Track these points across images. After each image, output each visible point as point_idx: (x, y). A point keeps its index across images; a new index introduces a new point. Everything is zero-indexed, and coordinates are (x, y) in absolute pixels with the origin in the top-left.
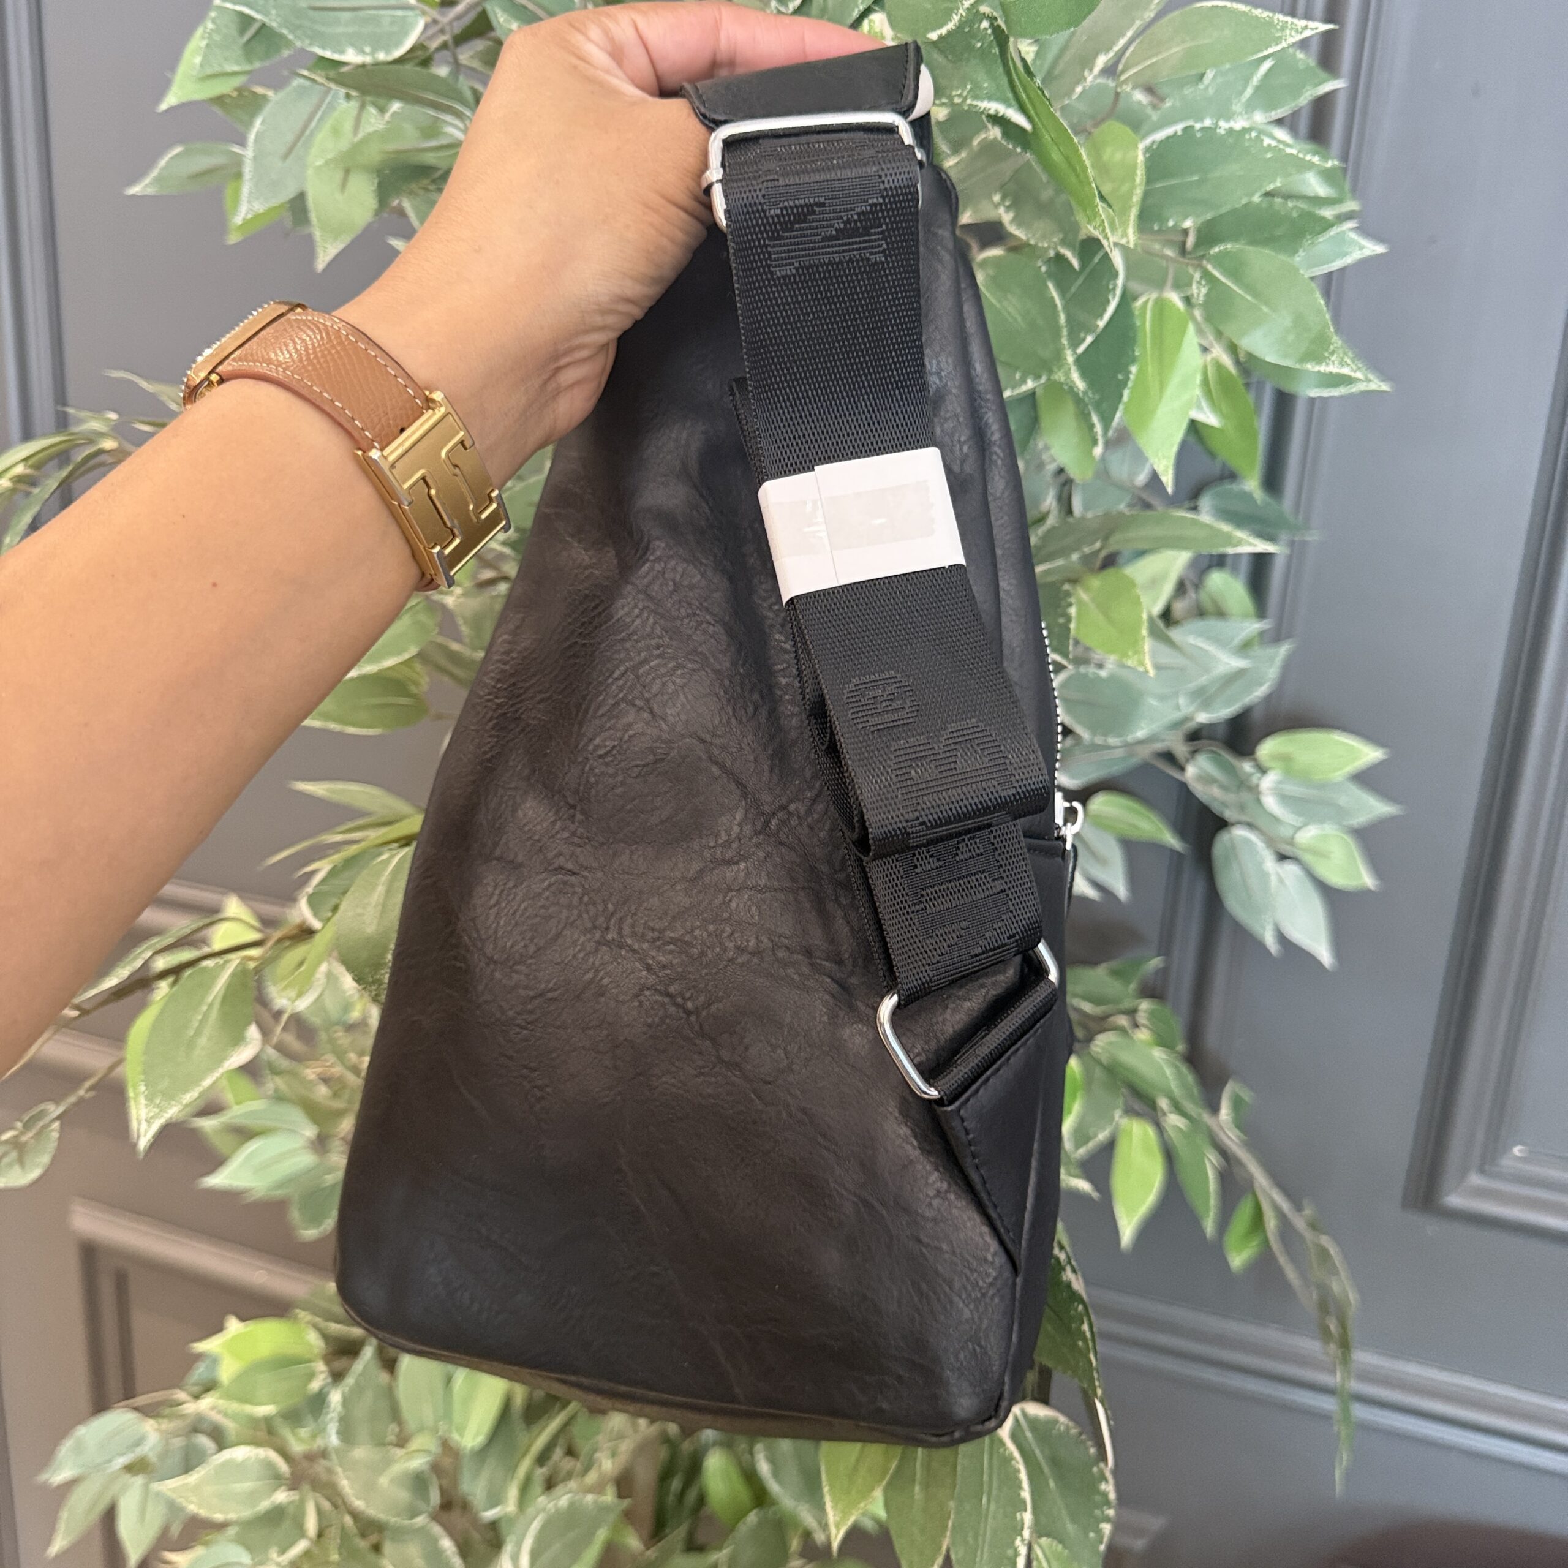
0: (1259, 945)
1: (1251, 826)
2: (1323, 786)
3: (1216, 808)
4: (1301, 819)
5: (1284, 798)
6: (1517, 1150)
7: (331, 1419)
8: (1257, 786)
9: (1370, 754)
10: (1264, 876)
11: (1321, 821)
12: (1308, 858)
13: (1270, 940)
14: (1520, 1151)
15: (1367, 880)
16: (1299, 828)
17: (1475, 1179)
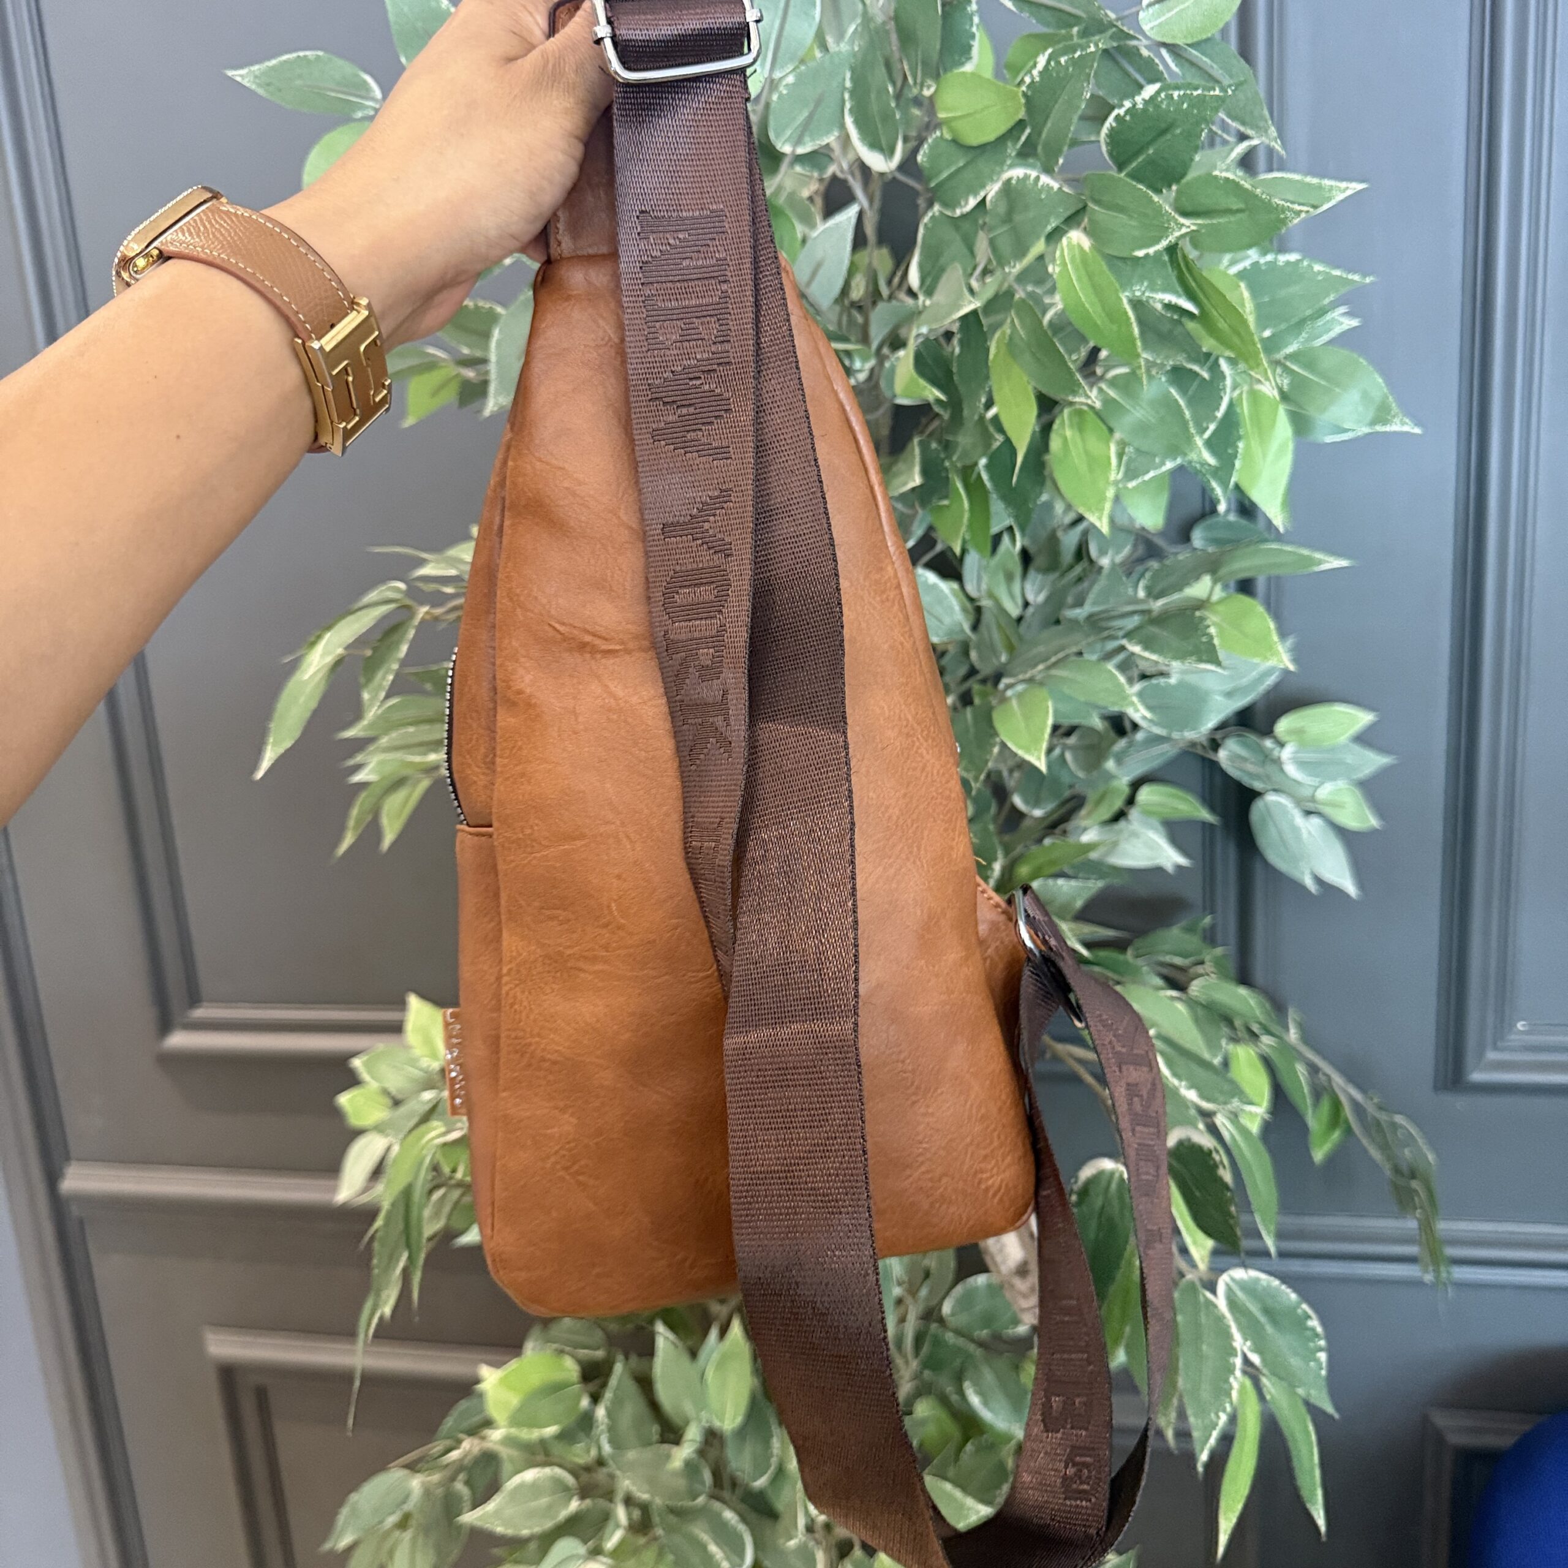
0: (1301, 888)
1: (1275, 790)
2: (1333, 749)
3: (1247, 781)
4: (1317, 779)
5: (1301, 764)
6: (1520, 1026)
7: (602, 1432)
8: (1279, 758)
9: (1364, 718)
10: (1296, 830)
11: (1333, 778)
12: (1329, 811)
13: (1309, 882)
14: (1523, 1026)
15: (1373, 822)
16: (1317, 788)
17: (1492, 1055)
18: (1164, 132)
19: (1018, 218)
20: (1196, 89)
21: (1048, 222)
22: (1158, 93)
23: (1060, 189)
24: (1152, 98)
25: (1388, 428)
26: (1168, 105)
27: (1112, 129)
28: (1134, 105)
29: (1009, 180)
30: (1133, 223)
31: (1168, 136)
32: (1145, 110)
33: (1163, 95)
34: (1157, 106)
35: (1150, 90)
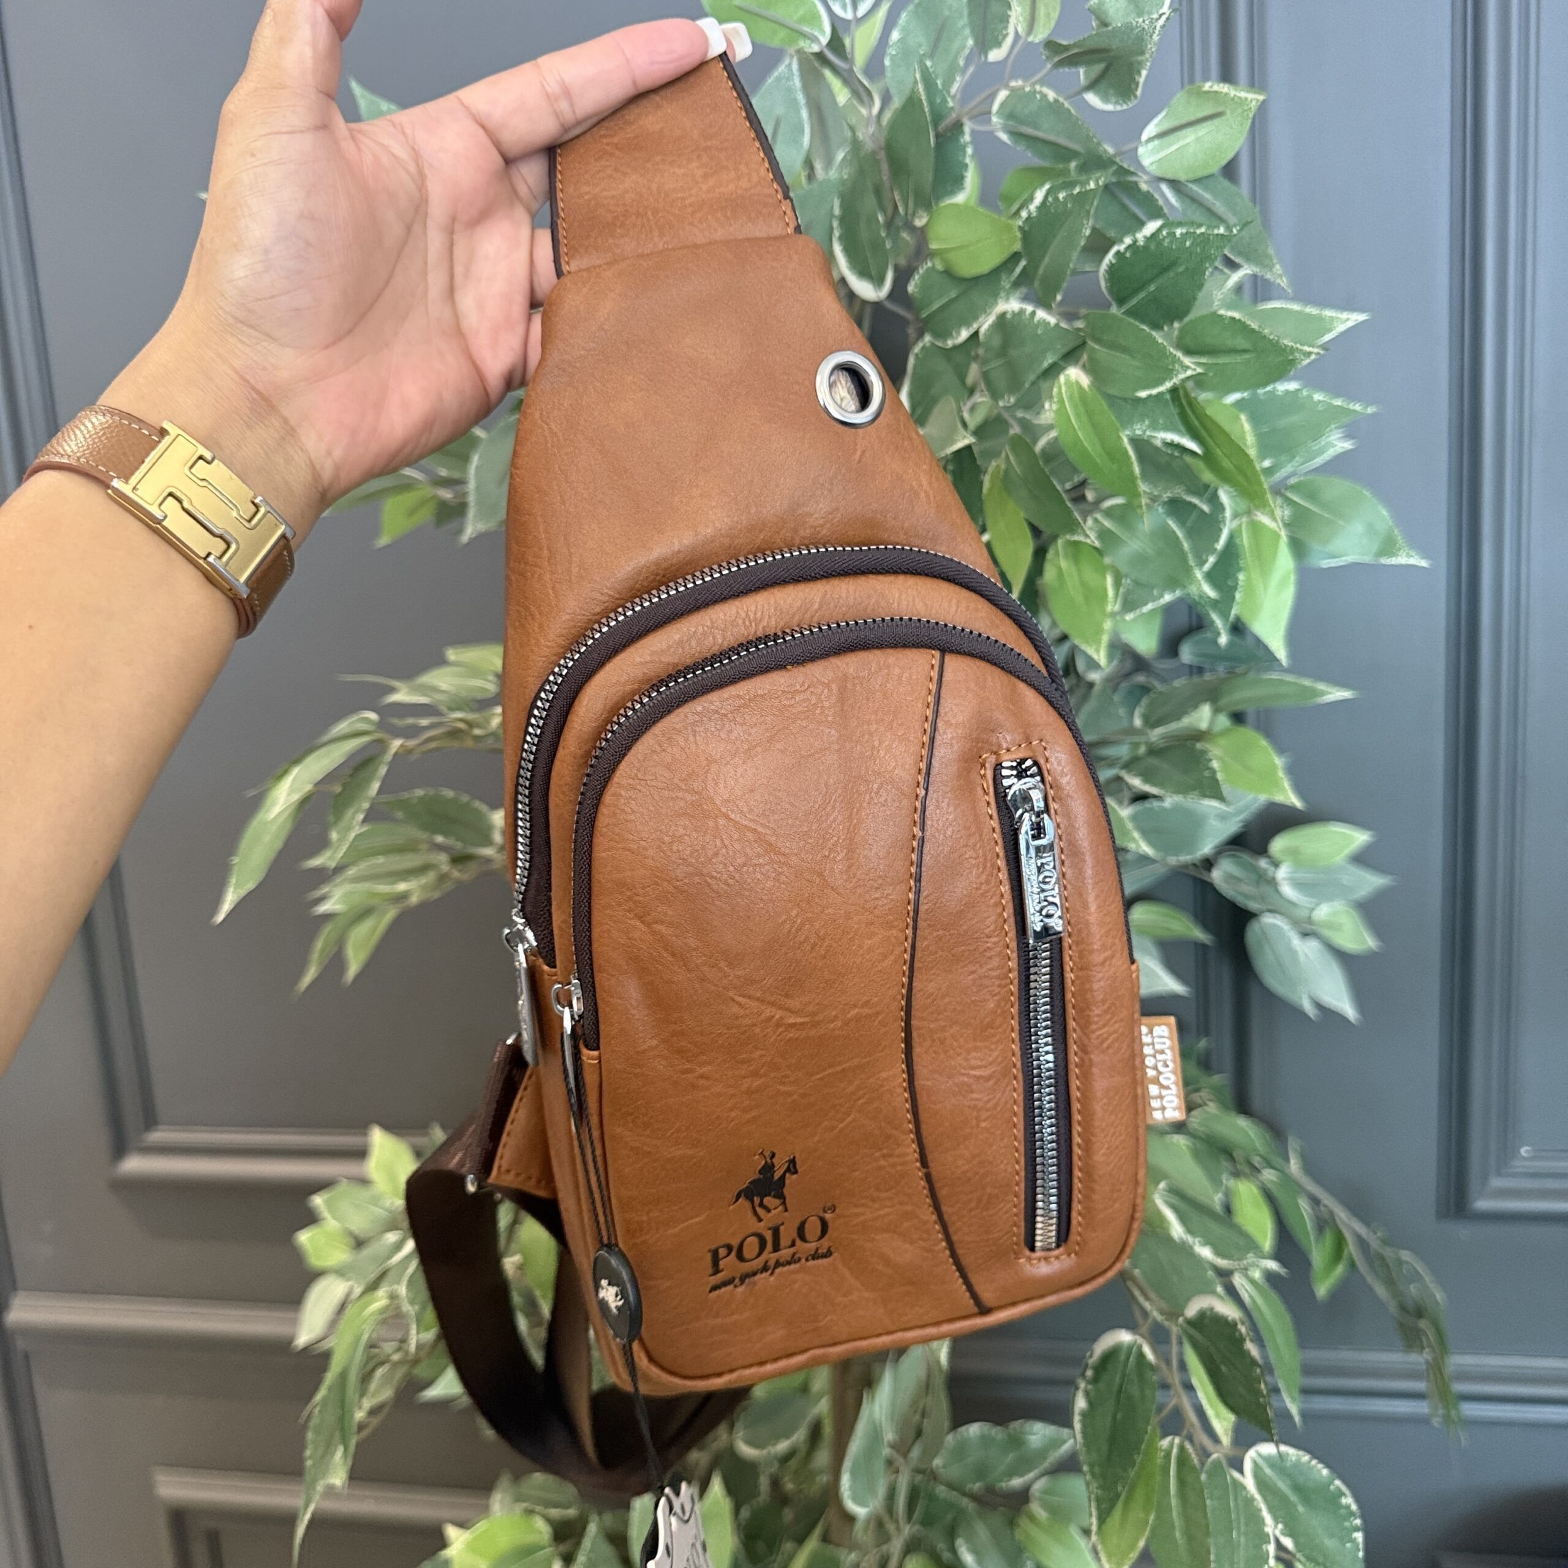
0: (1299, 1012)
1: (1270, 911)
3: (1240, 901)
4: (1314, 900)
5: (1298, 885)
6: (1524, 1151)
8: (1274, 879)
9: (1360, 838)
10: (1294, 953)
11: (1329, 899)
12: (1326, 933)
13: (1308, 1007)
14: (1527, 1151)
15: (1371, 944)
16: (1313, 909)
17: (1496, 1182)
18: (1166, 269)
19: (1013, 353)
20: (1200, 226)
21: (1045, 358)
22: (1160, 230)
23: (1057, 325)
24: (1153, 235)
25: (1393, 561)
26: (1171, 242)
27: (1111, 266)
28: (1135, 241)
29: (1004, 314)
30: (1136, 363)
31: (1171, 274)
32: (1146, 248)
33: (1164, 233)
34: (1160, 243)
35: (1151, 227)
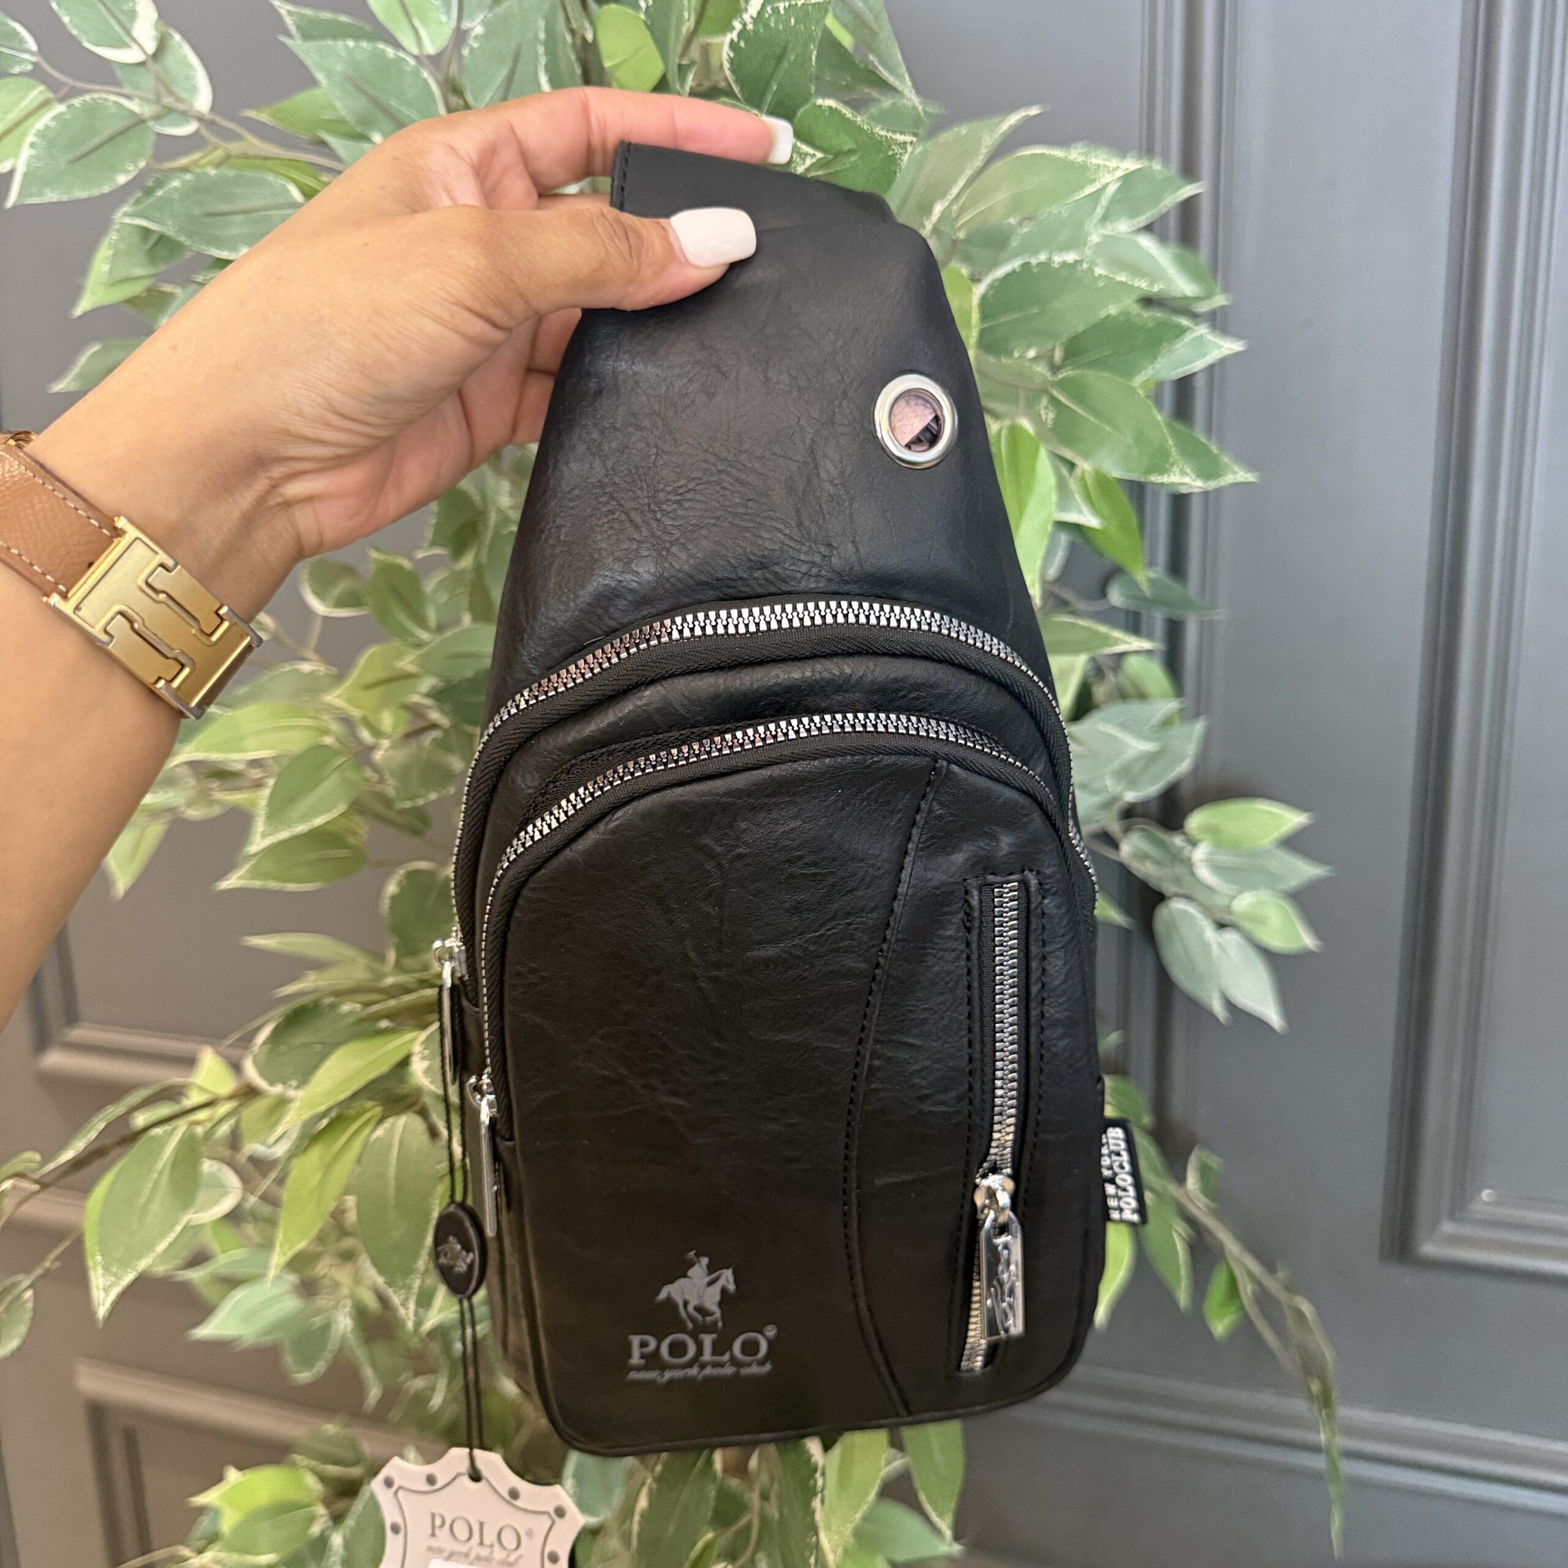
2: (1254, 853)
3: (1154, 883)
4: (1235, 887)
5: (1217, 868)
6: (1486, 1195)
7: (334, 1562)
8: (1189, 859)
9: (1293, 820)
10: (1206, 945)
11: (1254, 887)
12: (1246, 925)
13: (1218, 1008)
14: (1489, 1195)
15: (1308, 941)
16: (1233, 898)
17: (1448, 1227)
